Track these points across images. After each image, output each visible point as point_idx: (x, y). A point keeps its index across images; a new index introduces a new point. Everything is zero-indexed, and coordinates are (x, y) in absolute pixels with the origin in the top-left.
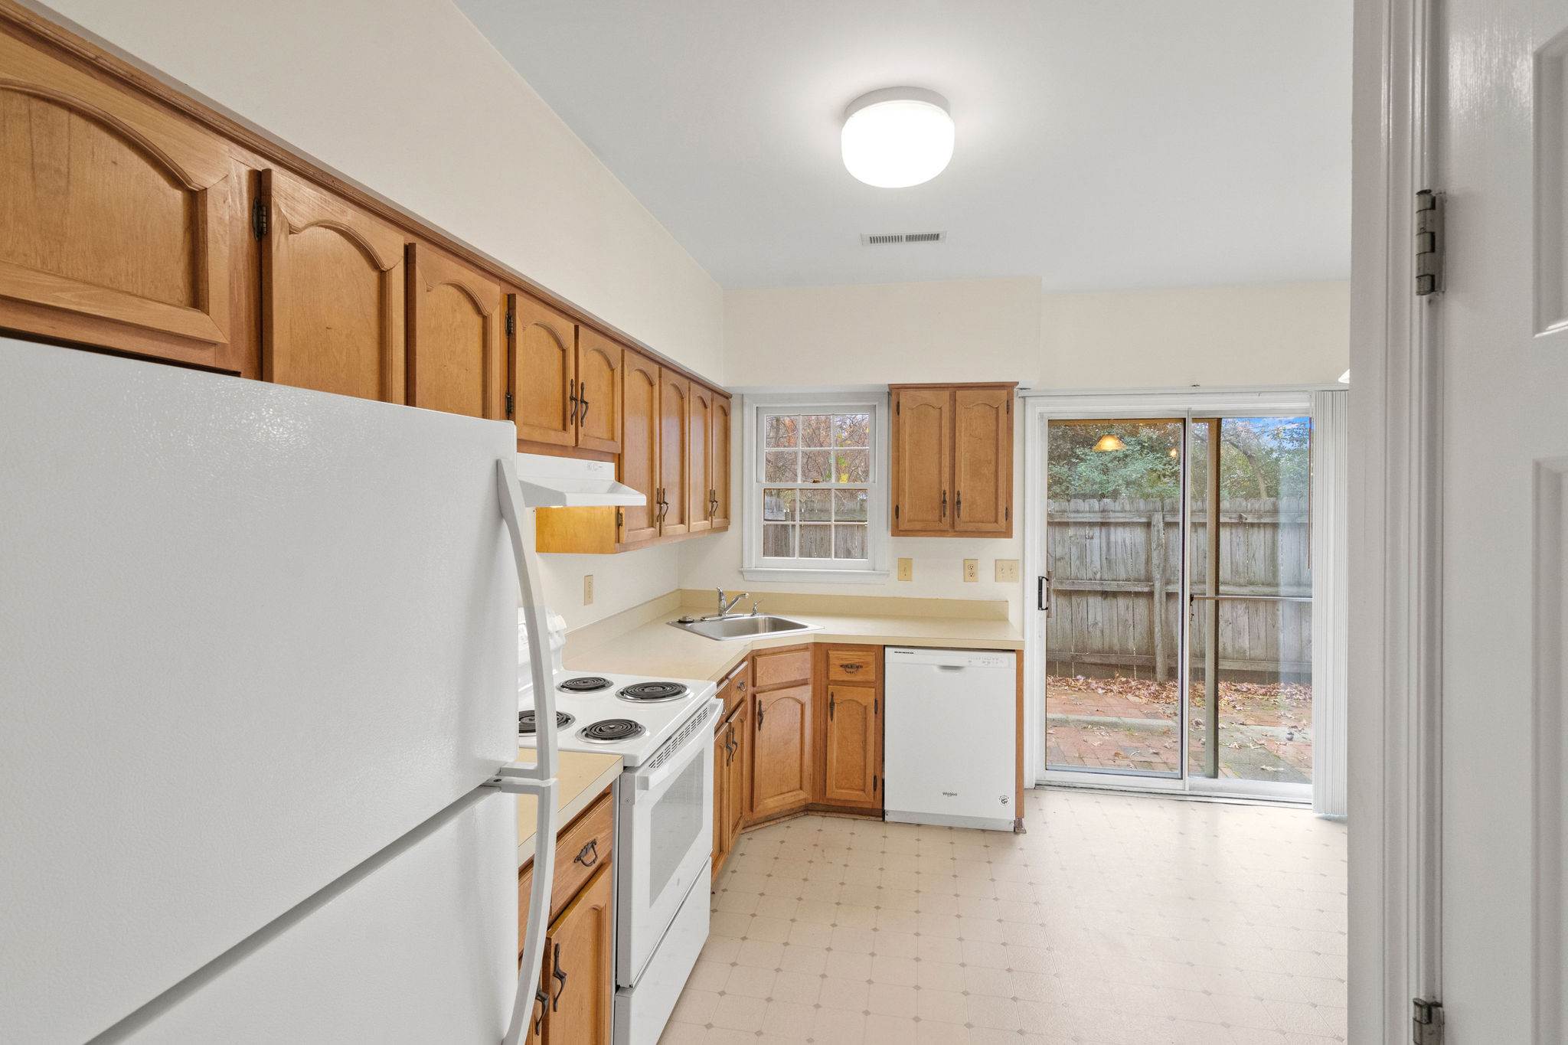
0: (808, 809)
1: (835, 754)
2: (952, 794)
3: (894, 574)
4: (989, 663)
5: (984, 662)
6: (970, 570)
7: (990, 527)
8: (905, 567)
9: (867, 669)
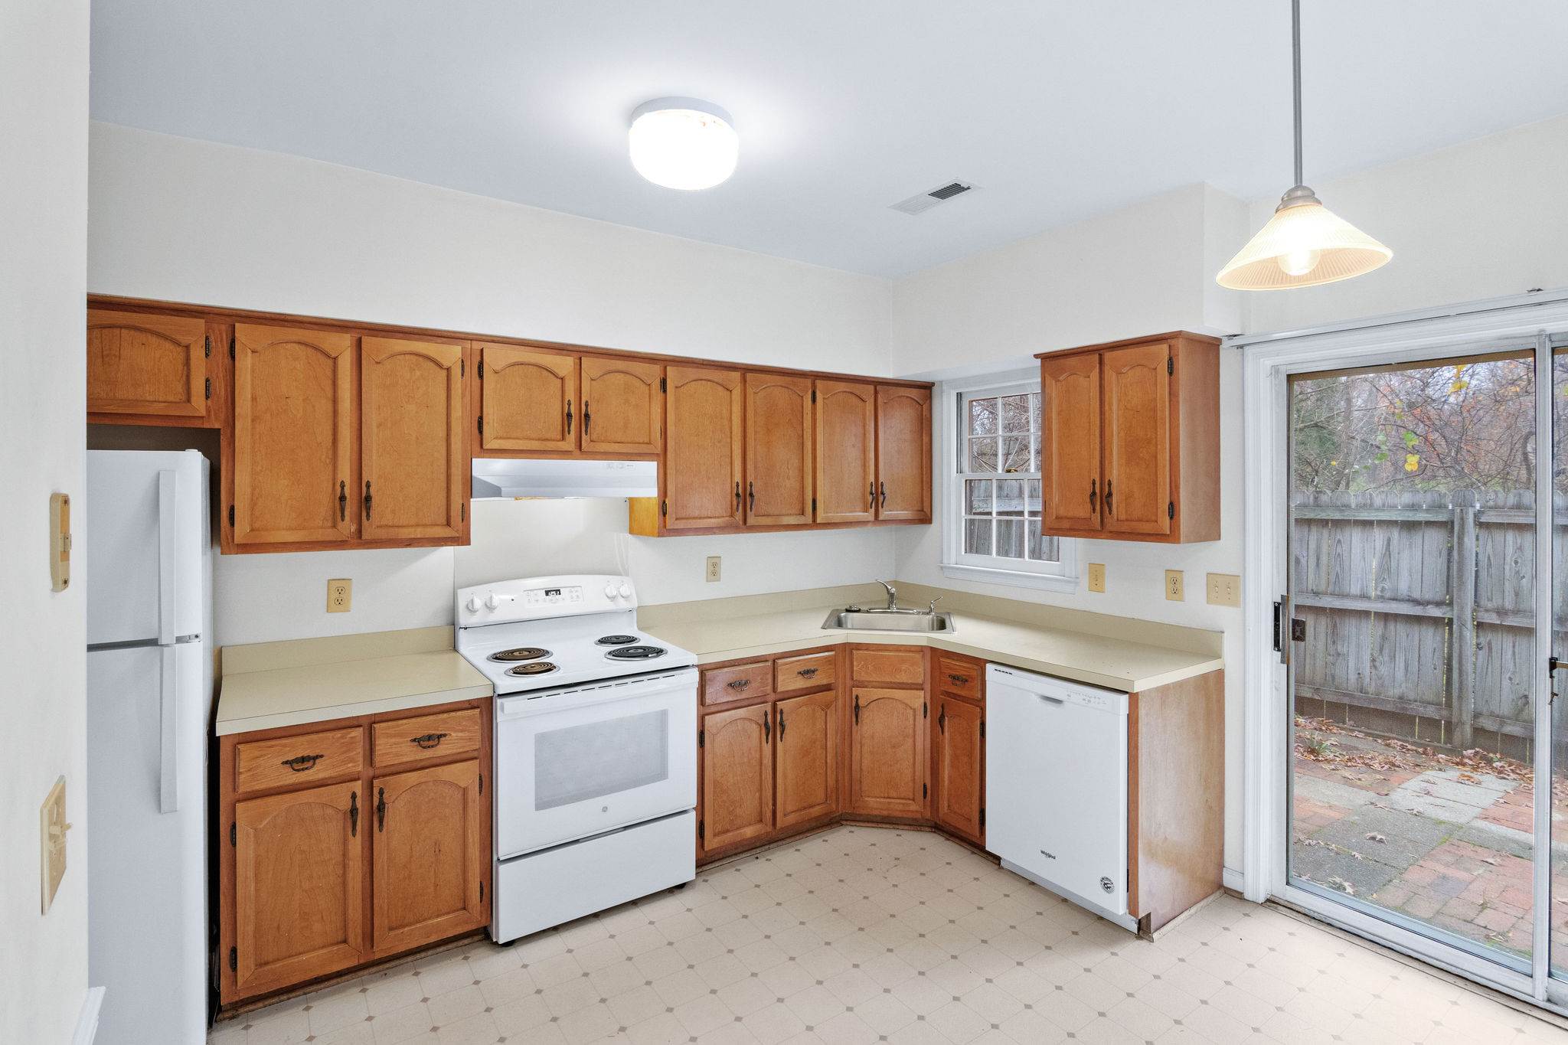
0: (915, 824)
1: (946, 772)
2: (1050, 856)
3: (1085, 581)
4: (1089, 701)
5: (1084, 700)
6: (1175, 584)
7: (1147, 528)
8: (1096, 575)
9: (972, 684)
